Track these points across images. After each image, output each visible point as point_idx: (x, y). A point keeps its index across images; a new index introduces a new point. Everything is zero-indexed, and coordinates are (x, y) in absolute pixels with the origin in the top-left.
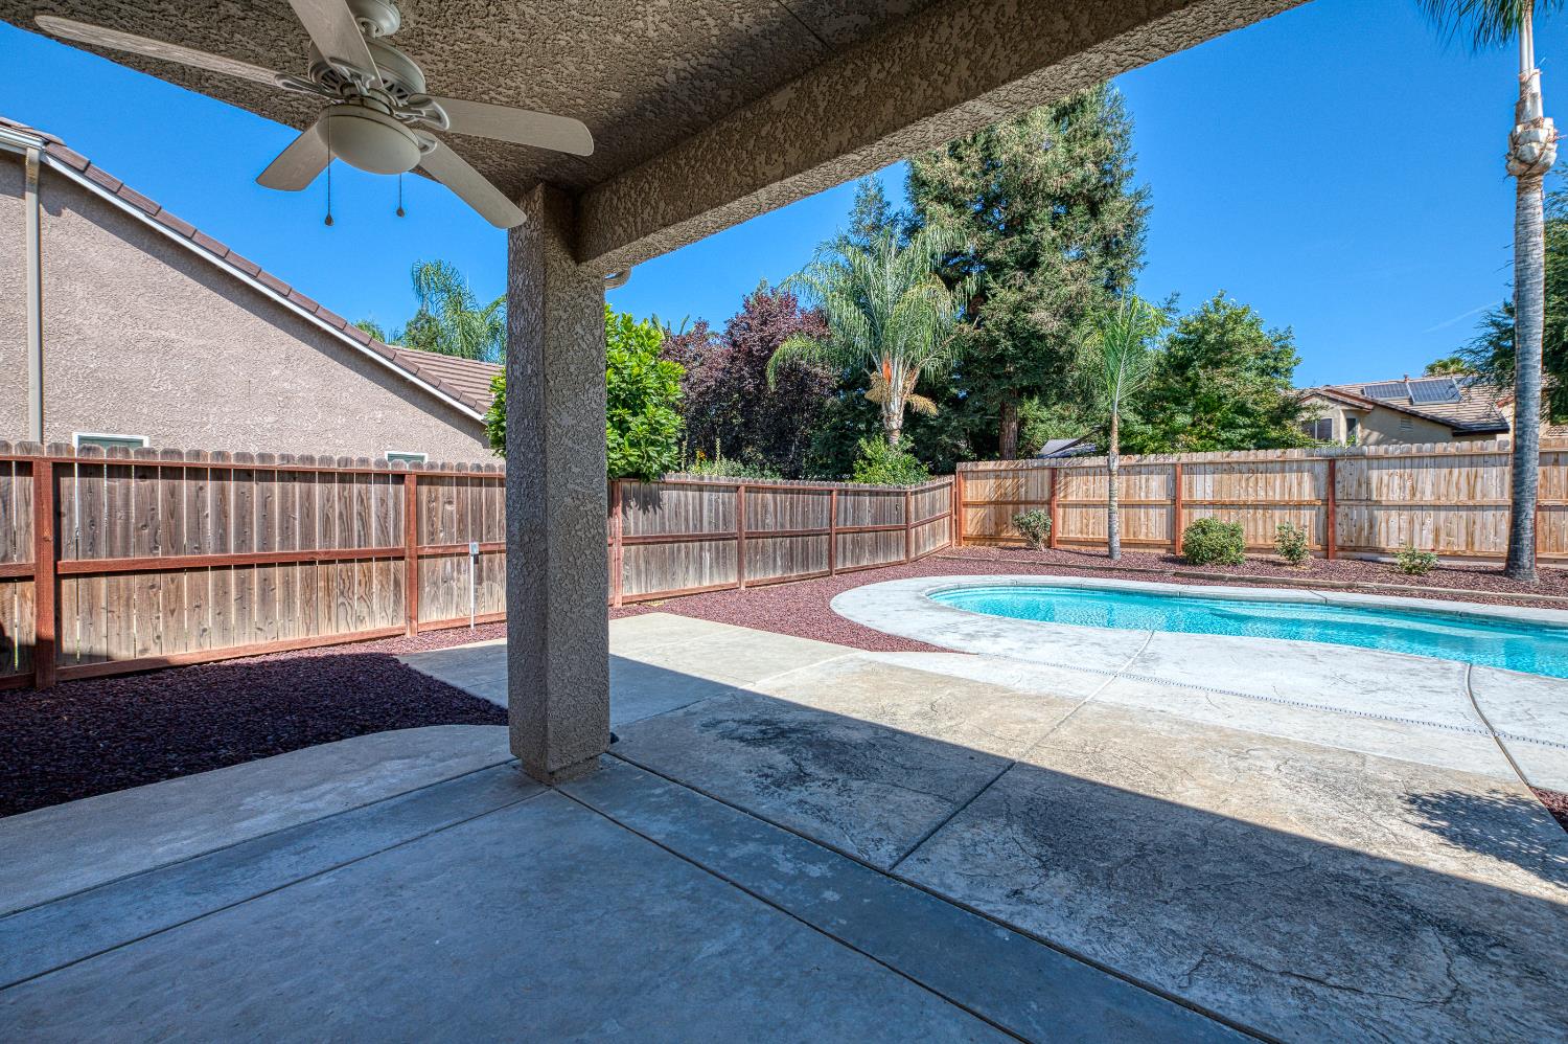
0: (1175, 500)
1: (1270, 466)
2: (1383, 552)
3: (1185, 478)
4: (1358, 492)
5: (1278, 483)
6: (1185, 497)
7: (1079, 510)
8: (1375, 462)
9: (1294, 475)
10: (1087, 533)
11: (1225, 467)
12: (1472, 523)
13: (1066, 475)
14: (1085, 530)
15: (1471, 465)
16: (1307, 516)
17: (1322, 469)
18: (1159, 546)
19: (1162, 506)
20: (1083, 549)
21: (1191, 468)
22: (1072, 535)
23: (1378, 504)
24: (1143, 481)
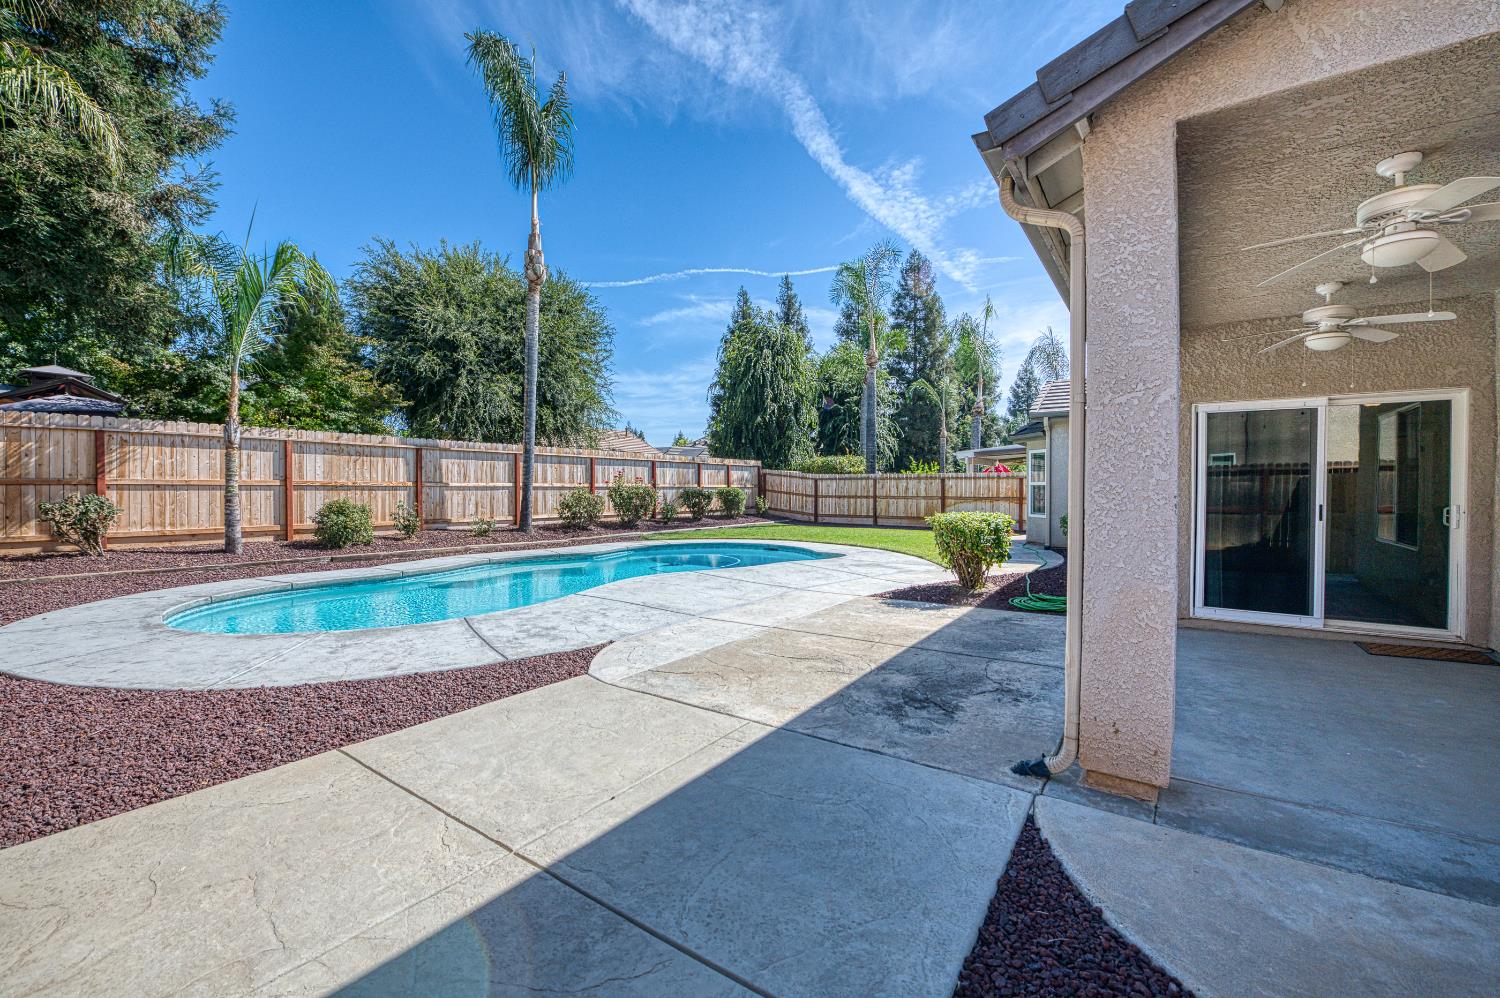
0: (286, 479)
1: (373, 450)
2: (449, 522)
3: (295, 457)
4: (435, 475)
5: (380, 465)
6: (295, 479)
7: (146, 494)
8: (444, 453)
9: (391, 460)
10: (163, 524)
11: (335, 448)
12: (492, 498)
13: (123, 443)
14: (157, 520)
15: (492, 459)
16: (402, 495)
17: (411, 456)
18: (266, 533)
19: (268, 487)
20: (160, 546)
21: (303, 447)
22: (135, 530)
23: (447, 486)
24: (244, 457)
